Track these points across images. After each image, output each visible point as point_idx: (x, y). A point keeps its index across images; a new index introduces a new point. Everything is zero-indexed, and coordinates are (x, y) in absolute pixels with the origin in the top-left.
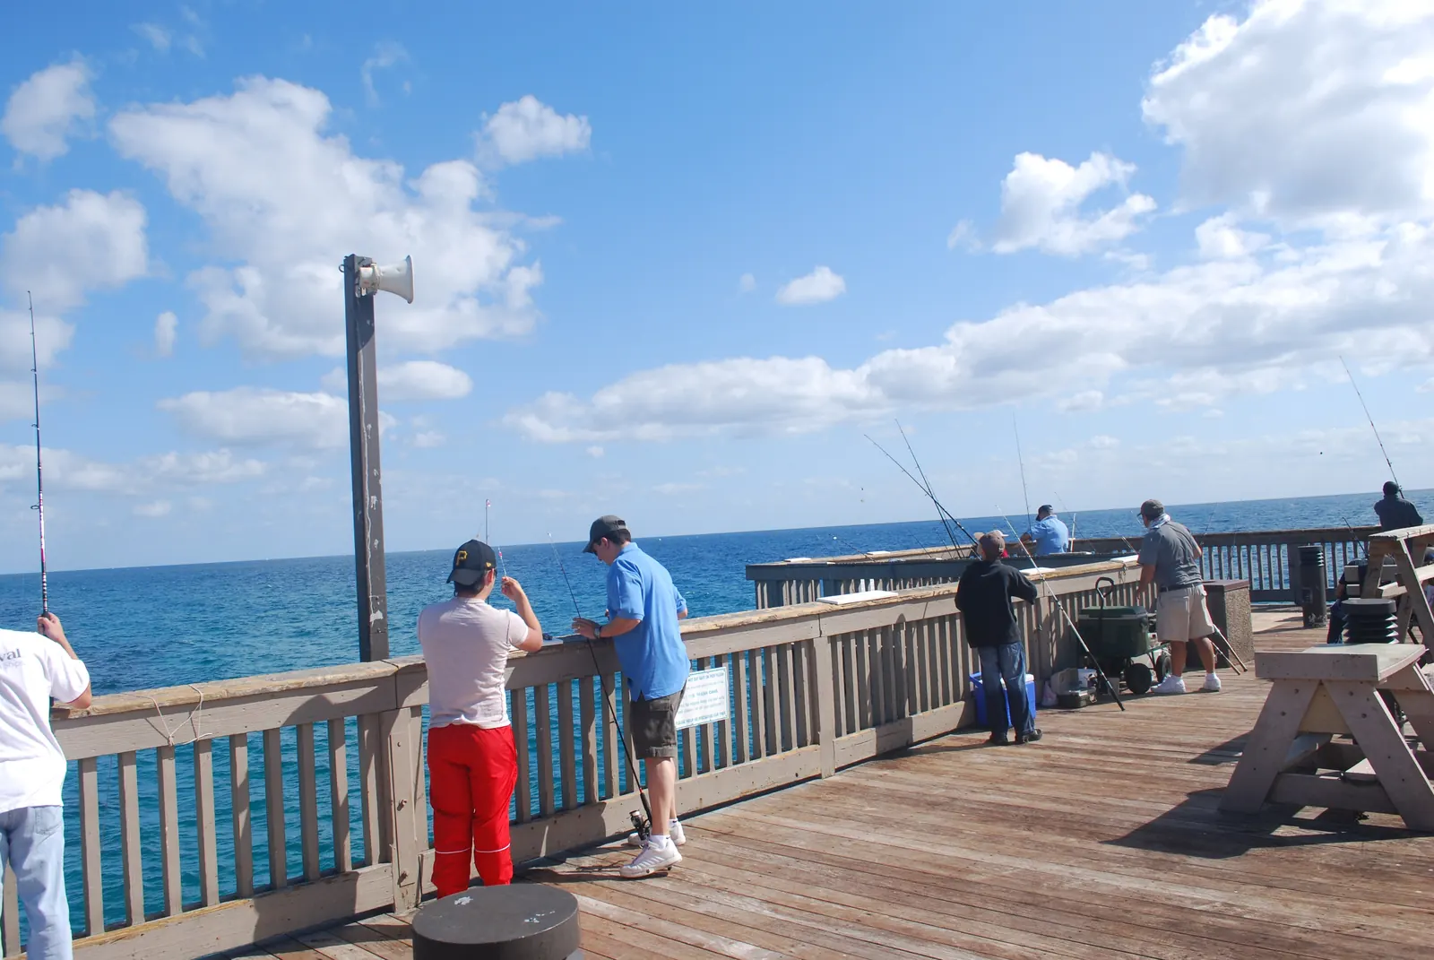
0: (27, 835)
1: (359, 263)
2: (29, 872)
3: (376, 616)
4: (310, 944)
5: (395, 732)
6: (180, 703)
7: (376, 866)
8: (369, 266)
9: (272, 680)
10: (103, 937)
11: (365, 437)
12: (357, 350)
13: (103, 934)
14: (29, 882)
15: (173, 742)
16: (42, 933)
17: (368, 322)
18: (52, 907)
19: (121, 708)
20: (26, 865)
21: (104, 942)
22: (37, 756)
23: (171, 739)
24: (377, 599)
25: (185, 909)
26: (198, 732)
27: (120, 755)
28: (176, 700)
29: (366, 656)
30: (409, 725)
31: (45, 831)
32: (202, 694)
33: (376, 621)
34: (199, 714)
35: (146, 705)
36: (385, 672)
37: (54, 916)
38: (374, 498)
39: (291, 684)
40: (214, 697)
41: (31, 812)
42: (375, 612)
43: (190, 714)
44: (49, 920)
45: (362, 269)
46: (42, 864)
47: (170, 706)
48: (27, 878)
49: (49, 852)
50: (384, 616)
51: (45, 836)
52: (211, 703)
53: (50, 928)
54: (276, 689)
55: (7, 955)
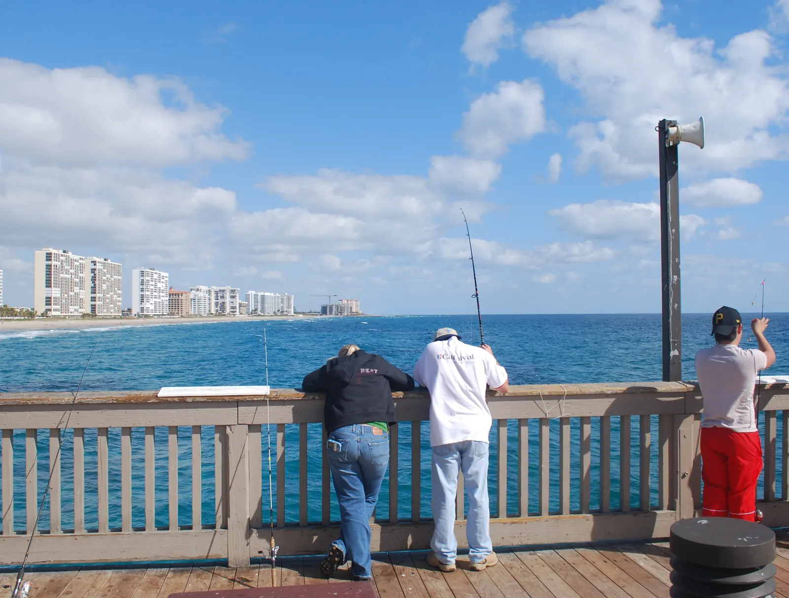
0: (470, 456)
1: (668, 125)
2: (471, 476)
3: (674, 353)
4: (621, 550)
5: (683, 428)
6: (553, 394)
7: (665, 511)
8: (674, 126)
9: (607, 386)
10: (505, 520)
11: (671, 237)
12: (666, 182)
13: (506, 518)
14: (470, 481)
15: (548, 416)
16: (475, 510)
17: (674, 163)
18: (481, 497)
19: (521, 393)
20: (469, 472)
21: (506, 523)
22: (478, 414)
23: (547, 414)
24: (675, 342)
25: (550, 514)
26: (563, 412)
27: (520, 420)
28: (550, 393)
29: (666, 378)
30: (692, 425)
31: (480, 455)
32: (566, 390)
33: (674, 356)
34: (563, 402)
35: (535, 393)
36: (678, 389)
37: (482, 502)
38: (676, 277)
39: (619, 390)
40: (572, 393)
41: (473, 443)
42: (673, 351)
43: (559, 401)
44: (479, 503)
45: (670, 129)
46: (477, 473)
47: (548, 395)
48: (470, 479)
49: (481, 466)
50: (680, 353)
51: (480, 458)
52: (571, 396)
53: (479, 508)
54: (609, 392)
55: (457, 519)
